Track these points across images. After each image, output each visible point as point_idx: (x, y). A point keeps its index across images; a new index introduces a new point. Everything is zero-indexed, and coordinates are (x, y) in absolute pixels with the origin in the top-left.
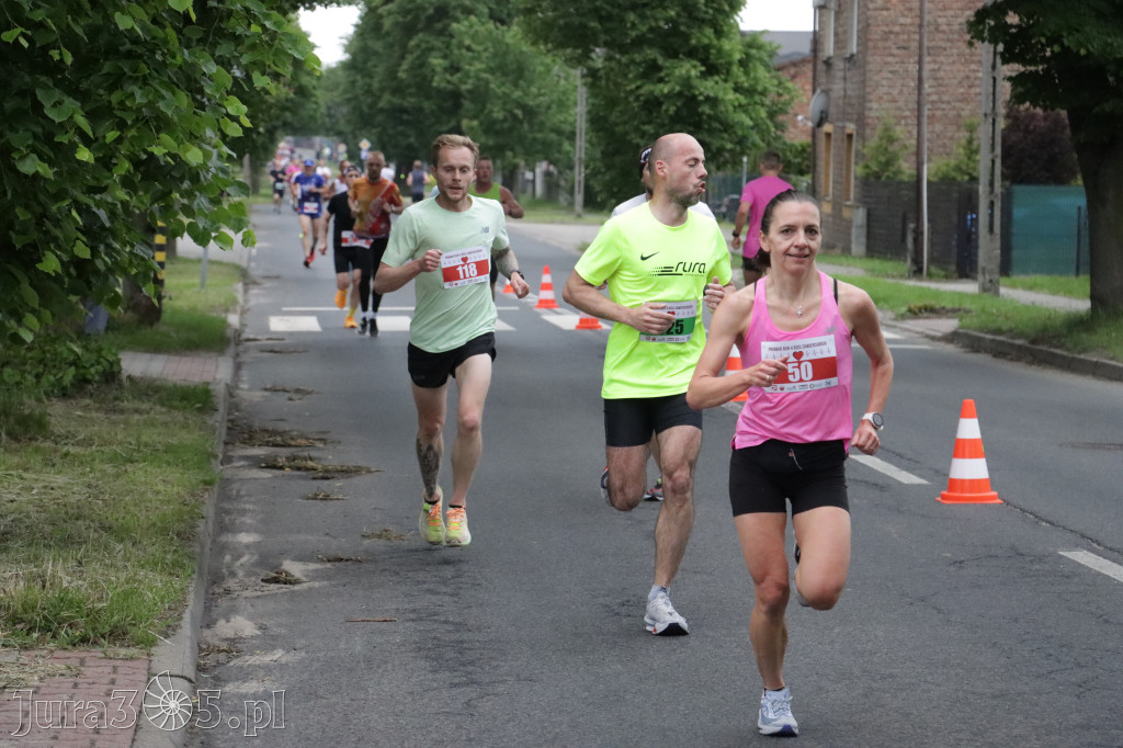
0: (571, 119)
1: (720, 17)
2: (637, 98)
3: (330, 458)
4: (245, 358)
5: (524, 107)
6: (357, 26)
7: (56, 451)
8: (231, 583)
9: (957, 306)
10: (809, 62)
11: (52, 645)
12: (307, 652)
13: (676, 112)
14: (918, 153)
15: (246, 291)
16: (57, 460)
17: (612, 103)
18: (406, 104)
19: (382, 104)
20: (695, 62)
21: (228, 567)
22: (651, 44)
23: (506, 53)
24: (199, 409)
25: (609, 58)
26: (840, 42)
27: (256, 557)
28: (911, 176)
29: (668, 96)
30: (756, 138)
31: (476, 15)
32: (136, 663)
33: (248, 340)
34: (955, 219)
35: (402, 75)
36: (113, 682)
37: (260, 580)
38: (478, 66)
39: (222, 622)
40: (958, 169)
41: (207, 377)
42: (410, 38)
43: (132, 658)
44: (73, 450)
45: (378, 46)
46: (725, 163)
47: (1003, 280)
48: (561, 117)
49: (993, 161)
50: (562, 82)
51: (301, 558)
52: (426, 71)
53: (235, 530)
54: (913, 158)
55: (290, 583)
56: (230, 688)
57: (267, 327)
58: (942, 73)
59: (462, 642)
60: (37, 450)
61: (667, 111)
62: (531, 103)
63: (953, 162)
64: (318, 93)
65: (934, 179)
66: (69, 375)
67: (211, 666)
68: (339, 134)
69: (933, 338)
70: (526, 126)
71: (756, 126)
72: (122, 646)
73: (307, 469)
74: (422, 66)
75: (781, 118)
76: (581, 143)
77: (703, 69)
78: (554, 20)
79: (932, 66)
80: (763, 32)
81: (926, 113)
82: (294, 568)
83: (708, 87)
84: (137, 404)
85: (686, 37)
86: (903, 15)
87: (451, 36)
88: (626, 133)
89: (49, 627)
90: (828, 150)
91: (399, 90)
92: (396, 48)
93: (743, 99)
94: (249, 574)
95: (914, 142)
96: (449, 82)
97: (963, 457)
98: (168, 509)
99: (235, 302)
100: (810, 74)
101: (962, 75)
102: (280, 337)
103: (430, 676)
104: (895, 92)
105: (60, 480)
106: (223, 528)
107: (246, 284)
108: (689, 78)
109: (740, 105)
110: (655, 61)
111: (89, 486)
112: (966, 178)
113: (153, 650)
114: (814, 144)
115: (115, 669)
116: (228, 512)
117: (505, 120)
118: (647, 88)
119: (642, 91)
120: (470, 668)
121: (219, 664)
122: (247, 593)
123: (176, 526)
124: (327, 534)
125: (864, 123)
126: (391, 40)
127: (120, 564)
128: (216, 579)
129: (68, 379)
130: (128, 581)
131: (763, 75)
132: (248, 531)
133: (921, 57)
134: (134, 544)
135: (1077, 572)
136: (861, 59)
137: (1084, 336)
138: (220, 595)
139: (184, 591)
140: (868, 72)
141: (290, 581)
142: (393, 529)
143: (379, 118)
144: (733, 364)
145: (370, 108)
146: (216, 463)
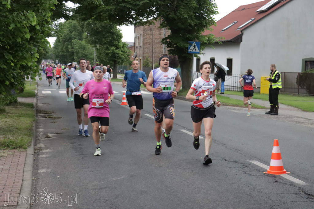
0: (93, 57)
1: (119, 39)
2: (105, 53)
3: (55, 115)
4: (38, 98)
5: (85, 55)
8: (39, 138)
10: (133, 47)
11: (9, 149)
12: (53, 150)
13: (112, 55)
14: (152, 62)
15: (38, 87)
16: (7, 116)
17: (100, 54)
18: (64, 54)
19: (61, 54)
20: (114, 47)
21: (38, 135)
22: (107, 44)
23: (82, 45)
24: (31, 107)
25: (100, 46)
26: (139, 44)
27: (43, 133)
28: (151, 66)
29: (110, 53)
30: (125, 60)
31: (76, 39)
32: (24, 152)
33: (39, 95)
35: (64, 49)
36: (20, 155)
37: (44, 137)
38: (77, 47)
39: (38, 145)
41: (32, 102)
42: (65, 43)
43: (23, 151)
44: (10, 115)
45: (59, 44)
46: (120, 64)
50: (91, 50)
51: (51, 133)
52: (68, 48)
54: (151, 63)
56: (40, 156)
57: (42, 93)
58: (156, 49)
59: (80, 147)
60: (4, 115)
64: (49, 52)
66: (8, 102)
67: (37, 152)
68: (52, 59)
71: (125, 58)
72: (21, 149)
73: (51, 118)
75: (129, 56)
77: (116, 48)
78: (90, 40)
79: (154, 48)
80: (126, 42)
81: (154, 56)
82: (50, 135)
83: (117, 51)
84: (21, 107)
85: (113, 43)
87: (72, 42)
88: (103, 59)
89: (8, 146)
91: (62, 52)
93: (123, 53)
95: (152, 61)
96: (72, 50)
98: (28, 125)
99: (36, 88)
100: (134, 49)
101: (159, 49)
102: (44, 94)
103: (75, 153)
104: (148, 52)
105: (8, 120)
106: (37, 128)
107: (38, 85)
108: (114, 50)
110: (108, 47)
111: (13, 121)
113: (27, 150)
115: (20, 153)
116: (38, 125)
118: (107, 51)
120: (82, 152)
121: (38, 152)
122: (42, 139)
123: (29, 128)
124: (55, 129)
125: (143, 58)
126: (62, 43)
127: (20, 135)
128: (36, 137)
129: (8, 103)
130: (22, 138)
131: (126, 49)
132: (41, 128)
133: (152, 46)
134: (22, 131)
135: (183, 133)
136: (142, 47)
137: (181, 93)
138: (37, 140)
139: (31, 139)
140: (143, 49)
141: (49, 137)
142: (67, 128)
143: (60, 56)
144: (124, 99)
145: (58, 55)
146: (35, 117)
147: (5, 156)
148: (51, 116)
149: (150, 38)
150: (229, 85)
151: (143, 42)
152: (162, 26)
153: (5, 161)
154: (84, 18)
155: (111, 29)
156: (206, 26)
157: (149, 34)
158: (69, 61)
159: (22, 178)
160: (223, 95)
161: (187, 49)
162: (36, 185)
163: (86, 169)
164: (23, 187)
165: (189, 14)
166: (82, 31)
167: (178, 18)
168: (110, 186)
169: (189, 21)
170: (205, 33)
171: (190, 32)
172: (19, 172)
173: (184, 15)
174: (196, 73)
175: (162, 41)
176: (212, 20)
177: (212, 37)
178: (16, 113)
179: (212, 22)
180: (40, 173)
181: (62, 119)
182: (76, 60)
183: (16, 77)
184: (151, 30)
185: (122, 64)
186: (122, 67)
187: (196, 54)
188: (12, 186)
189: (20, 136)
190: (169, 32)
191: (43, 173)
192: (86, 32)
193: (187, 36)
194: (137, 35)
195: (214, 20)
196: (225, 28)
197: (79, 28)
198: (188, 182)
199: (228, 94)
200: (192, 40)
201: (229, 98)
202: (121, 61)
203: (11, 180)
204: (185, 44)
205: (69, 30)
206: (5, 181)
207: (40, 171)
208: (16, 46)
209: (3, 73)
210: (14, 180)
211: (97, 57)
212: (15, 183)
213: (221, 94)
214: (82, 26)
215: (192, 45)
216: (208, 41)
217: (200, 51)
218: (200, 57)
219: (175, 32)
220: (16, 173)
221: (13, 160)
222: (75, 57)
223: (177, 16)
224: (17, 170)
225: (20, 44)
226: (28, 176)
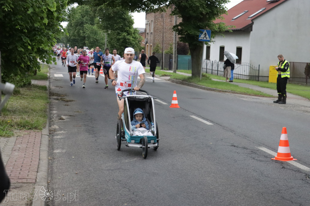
0: (104, 42)
1: (130, 25)
2: (116, 39)
3: (67, 98)
4: (51, 81)
5: (96, 39)
7: (22, 97)
8: (53, 119)
9: (170, 75)
10: (144, 33)
11: (25, 129)
12: (67, 131)
13: (123, 41)
15: (50, 70)
16: (22, 98)
17: (112, 39)
18: (76, 38)
19: (72, 38)
21: (52, 117)
22: (118, 29)
23: (93, 30)
24: (45, 90)
25: (111, 32)
26: (150, 30)
27: (57, 115)
28: (161, 53)
29: (121, 38)
30: (136, 46)
31: (88, 24)
32: (39, 133)
33: (51, 78)
34: (168, 60)
35: (75, 33)
36: (36, 136)
37: (58, 119)
38: (88, 32)
39: (52, 126)
40: (169, 52)
41: (45, 84)
42: (77, 27)
43: (38, 132)
44: (25, 97)
45: (71, 28)
47: (177, 70)
48: (102, 41)
49: (175, 51)
50: (102, 35)
51: (64, 115)
52: (79, 33)
53: (53, 110)
54: (162, 50)
55: (63, 119)
56: (55, 137)
57: (54, 76)
58: (166, 36)
59: (93, 130)
60: (18, 96)
61: (121, 41)
63: (168, 51)
65: (165, 53)
67: (51, 133)
68: (64, 43)
69: (166, 80)
70: (96, 43)
71: (136, 44)
72: (36, 130)
74: (79, 32)
75: (140, 43)
76: (106, 45)
77: (127, 34)
78: (102, 25)
80: (137, 28)
81: (164, 42)
82: (63, 117)
83: (128, 37)
84: (34, 89)
85: (125, 29)
87: (84, 27)
88: (114, 44)
89: (24, 127)
90: (147, 48)
91: (74, 36)
92: (74, 29)
94: (56, 118)
95: (162, 47)
96: (83, 35)
97: (174, 100)
98: (42, 107)
99: (48, 71)
100: (144, 35)
101: (170, 36)
102: (56, 78)
103: (89, 135)
104: (159, 39)
105: (23, 102)
106: (51, 110)
107: (49, 68)
108: (125, 35)
109: (133, 40)
110: (119, 32)
111: (28, 103)
113: (42, 130)
114: (145, 47)
115: (36, 134)
116: (51, 107)
117: (93, 42)
119: (117, 37)
120: (95, 134)
121: (53, 133)
122: (56, 121)
123: (44, 110)
124: (68, 111)
125: (154, 44)
126: (73, 27)
127: (35, 116)
128: (51, 119)
129: (22, 84)
130: (37, 119)
131: (137, 35)
132: (55, 111)
133: (163, 33)
134: (37, 113)
135: (193, 119)
136: (153, 33)
137: (191, 80)
138: (52, 121)
139: (46, 121)
140: (154, 35)
142: (80, 111)
143: (71, 41)
145: (70, 39)
146: (48, 99)
147: (21, 136)
148: (64, 99)
149: (161, 25)
150: (238, 73)
151: (154, 29)
152: (174, 13)
153: (22, 141)
154: (98, 3)
155: (123, 15)
156: (218, 14)
157: (160, 21)
158: (81, 45)
159: (39, 157)
160: (231, 83)
161: (198, 36)
162: (52, 164)
164: (40, 166)
165: (201, 2)
166: (94, 16)
167: (190, 7)
168: (123, 167)
169: (201, 9)
170: (216, 21)
171: (201, 20)
172: (35, 151)
173: (196, 3)
174: (206, 61)
175: (173, 28)
176: (223, 8)
177: (223, 26)
178: (31, 96)
179: (223, 11)
180: (56, 153)
181: (74, 102)
182: (87, 44)
183: (32, 60)
184: (162, 17)
187: (207, 42)
188: (29, 165)
190: (180, 20)
191: (58, 153)
192: (98, 17)
193: (198, 24)
194: (148, 22)
195: (226, 9)
196: (235, 17)
197: (91, 13)
198: (198, 166)
199: (238, 82)
200: (203, 28)
201: (238, 86)
203: (28, 159)
204: (196, 32)
205: (81, 15)
206: (23, 160)
207: (55, 151)
208: (34, 30)
209: (19, 56)
210: (32, 159)
211: (108, 42)
212: (32, 162)
213: (230, 82)
214: (95, 11)
215: (203, 33)
216: (219, 29)
217: (211, 39)
218: (210, 45)
219: (187, 19)
220: (32, 152)
221: (30, 140)
222: (86, 42)
223: (189, 4)
224: (33, 150)
225: (38, 28)
226: (44, 156)
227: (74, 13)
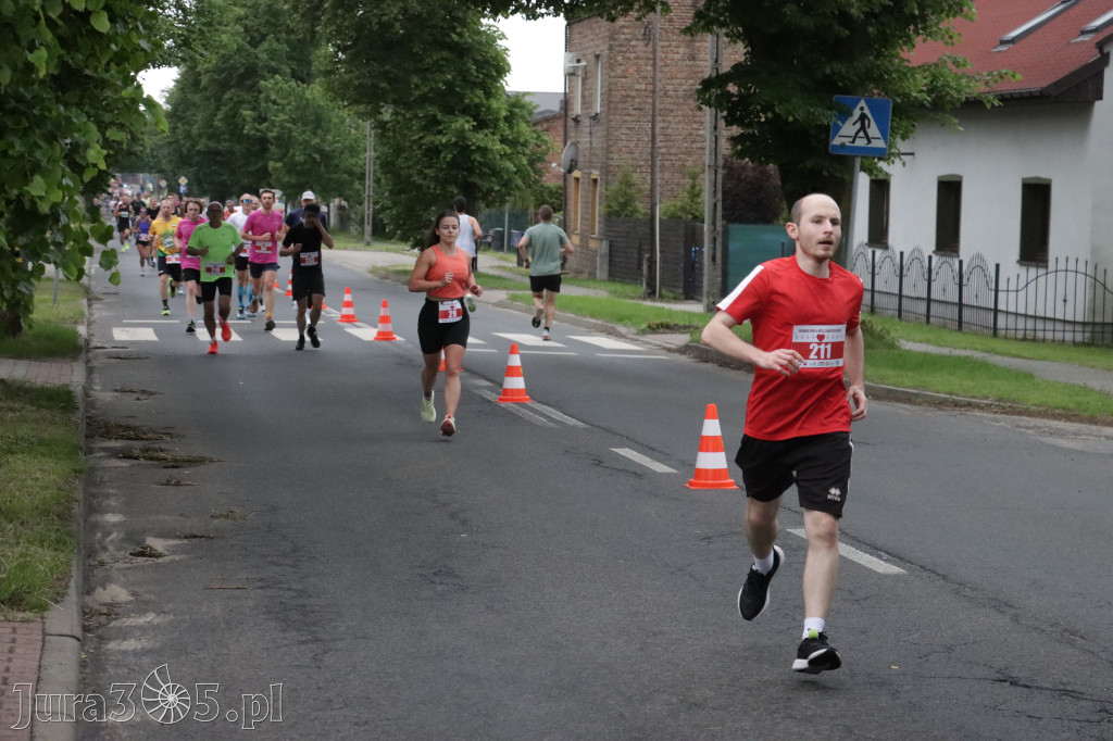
0: (361, 163)
1: (489, 81)
2: (420, 148)
3: (178, 450)
4: (94, 363)
5: (321, 152)
6: (176, 81)
8: (104, 556)
9: (687, 324)
10: (559, 118)
12: (175, 615)
13: (453, 159)
14: (652, 195)
15: (90, 306)
17: (398, 151)
18: (220, 148)
19: (200, 147)
20: (468, 118)
21: (100, 542)
22: (432, 102)
23: (306, 106)
24: (62, 408)
25: (395, 114)
26: (586, 103)
27: (122, 535)
28: (645, 214)
29: (445, 146)
30: (519, 182)
31: (280, 75)
32: (32, 625)
33: (97, 348)
34: (682, 251)
35: (217, 123)
36: (14, 641)
37: (127, 555)
38: (282, 117)
39: (99, 590)
40: (683, 209)
41: (64, 380)
42: (224, 93)
43: (28, 621)
45: (197, 98)
46: (494, 201)
48: (353, 161)
49: (715, 205)
50: (352, 130)
51: (161, 535)
52: (238, 120)
53: (103, 511)
54: (648, 200)
55: (154, 556)
56: (112, 645)
57: (112, 337)
58: (670, 130)
59: (304, 606)
61: (445, 158)
62: (327, 149)
63: (679, 204)
64: (146, 137)
65: (665, 218)
67: (95, 625)
68: (161, 171)
69: (669, 350)
70: (323, 168)
71: (519, 172)
72: (18, 610)
74: (234, 116)
75: (539, 165)
76: (369, 182)
77: (475, 123)
78: (350, 81)
79: (662, 125)
80: (525, 94)
81: (658, 163)
82: (157, 544)
83: (479, 139)
84: (11, 404)
85: (461, 97)
86: (638, 83)
87: (260, 92)
88: (410, 176)
90: (576, 192)
91: (211, 137)
92: (213, 100)
93: (507, 148)
95: (647, 187)
96: (257, 130)
97: (707, 451)
98: (48, 494)
99: (82, 314)
100: (561, 129)
101: (686, 132)
102: (124, 345)
103: (281, 635)
104: (632, 145)
106: (92, 509)
107: (89, 300)
108: (463, 131)
109: (505, 154)
110: (434, 116)
112: (690, 217)
113: (46, 614)
114: (565, 188)
115: (14, 630)
116: (94, 496)
117: (306, 161)
118: (429, 138)
119: (424, 141)
120: (314, 628)
121: (101, 625)
122: (120, 565)
123: (57, 509)
124: (182, 515)
125: (607, 170)
126: (208, 94)
127: (12, 541)
128: (91, 553)
130: (21, 555)
131: (524, 129)
132: (114, 512)
133: (654, 116)
134: (22, 524)
136: (603, 118)
138: (96, 567)
139: (68, 564)
140: (609, 128)
141: (154, 555)
142: (237, 511)
143: (196, 159)
144: (511, 372)
145: (189, 151)
146: (81, 454)
148: (161, 450)
149: (644, 78)
150: (1032, 313)
151: (610, 96)
152: (704, 21)
155: (453, 29)
156: (923, 18)
157: (636, 58)
158: (246, 182)
161: (826, 132)
163: (334, 713)
166: (309, 37)
170: (918, 54)
171: (838, 50)
172: (11, 719)
174: (870, 251)
175: (698, 91)
177: (952, 75)
180: (113, 727)
181: (215, 465)
182: (278, 180)
184: (648, 36)
185: (503, 202)
186: (503, 214)
187: (870, 159)
189: (11, 546)
190: (735, 54)
191: (129, 725)
192: (329, 41)
193: (828, 71)
194: (578, 61)
196: (1014, 28)
197: (295, 21)
199: (1029, 359)
200: (851, 89)
201: (1029, 376)
202: (497, 188)
204: (818, 111)
205: (246, 30)
211: (382, 166)
214: (312, 15)
215: (849, 114)
216: (929, 92)
217: (890, 147)
218: (887, 174)
222: (271, 164)
227: (210, 24)
